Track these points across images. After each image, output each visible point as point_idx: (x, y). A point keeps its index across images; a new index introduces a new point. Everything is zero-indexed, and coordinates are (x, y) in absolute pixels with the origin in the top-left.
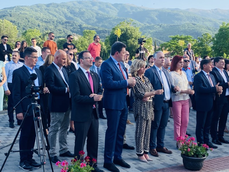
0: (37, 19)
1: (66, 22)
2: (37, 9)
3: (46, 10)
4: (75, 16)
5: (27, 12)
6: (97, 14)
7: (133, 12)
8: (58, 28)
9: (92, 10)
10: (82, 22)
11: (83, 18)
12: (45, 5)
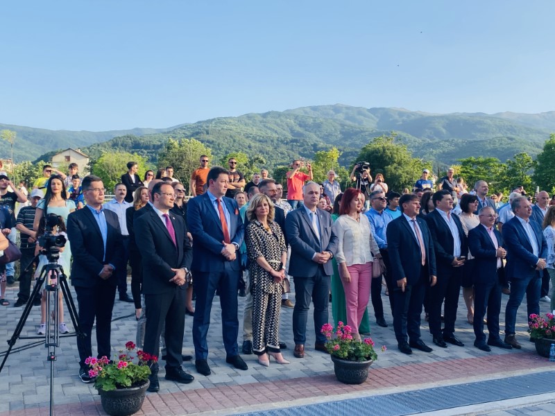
0: (248, 137)
1: (292, 141)
2: (247, 121)
3: (261, 122)
4: (306, 130)
5: (233, 127)
6: (343, 125)
7: (403, 121)
8: (280, 150)
9: (335, 120)
10: (318, 139)
11: (318, 133)
12: (259, 114)
